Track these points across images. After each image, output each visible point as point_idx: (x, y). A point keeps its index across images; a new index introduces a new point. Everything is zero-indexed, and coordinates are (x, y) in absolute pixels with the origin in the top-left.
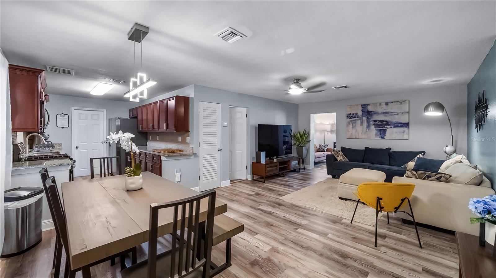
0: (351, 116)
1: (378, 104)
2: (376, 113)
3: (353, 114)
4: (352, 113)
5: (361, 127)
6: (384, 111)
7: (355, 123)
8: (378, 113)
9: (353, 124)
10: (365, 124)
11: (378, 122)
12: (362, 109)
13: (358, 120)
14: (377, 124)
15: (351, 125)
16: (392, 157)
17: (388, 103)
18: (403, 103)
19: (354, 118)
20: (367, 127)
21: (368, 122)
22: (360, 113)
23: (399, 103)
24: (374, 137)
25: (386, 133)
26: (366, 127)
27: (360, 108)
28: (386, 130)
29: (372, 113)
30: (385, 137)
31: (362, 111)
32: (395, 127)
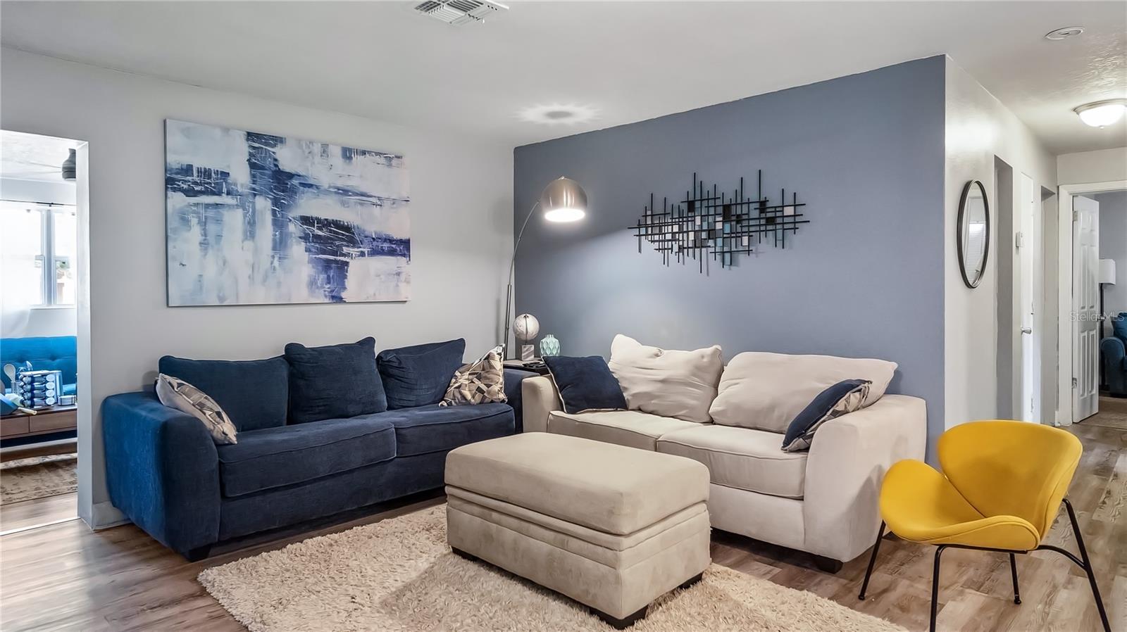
0: (196, 183)
1: (317, 149)
2: (311, 186)
3: (206, 173)
4: (199, 162)
5: (249, 244)
6: (340, 183)
7: (218, 221)
8: (317, 187)
9: (203, 223)
10: (266, 231)
11: (320, 228)
12: (250, 154)
13: (229, 206)
14: (317, 237)
15: (195, 233)
16: (396, 372)
17: (350, 150)
18: (394, 162)
19: (206, 192)
20: (274, 248)
21: (279, 224)
22: (241, 176)
23: (382, 160)
24: (302, 294)
25: (345, 277)
26: (270, 245)
27: (242, 149)
28: (347, 264)
29: (295, 182)
30: (344, 295)
31: (253, 166)
32: (375, 252)
